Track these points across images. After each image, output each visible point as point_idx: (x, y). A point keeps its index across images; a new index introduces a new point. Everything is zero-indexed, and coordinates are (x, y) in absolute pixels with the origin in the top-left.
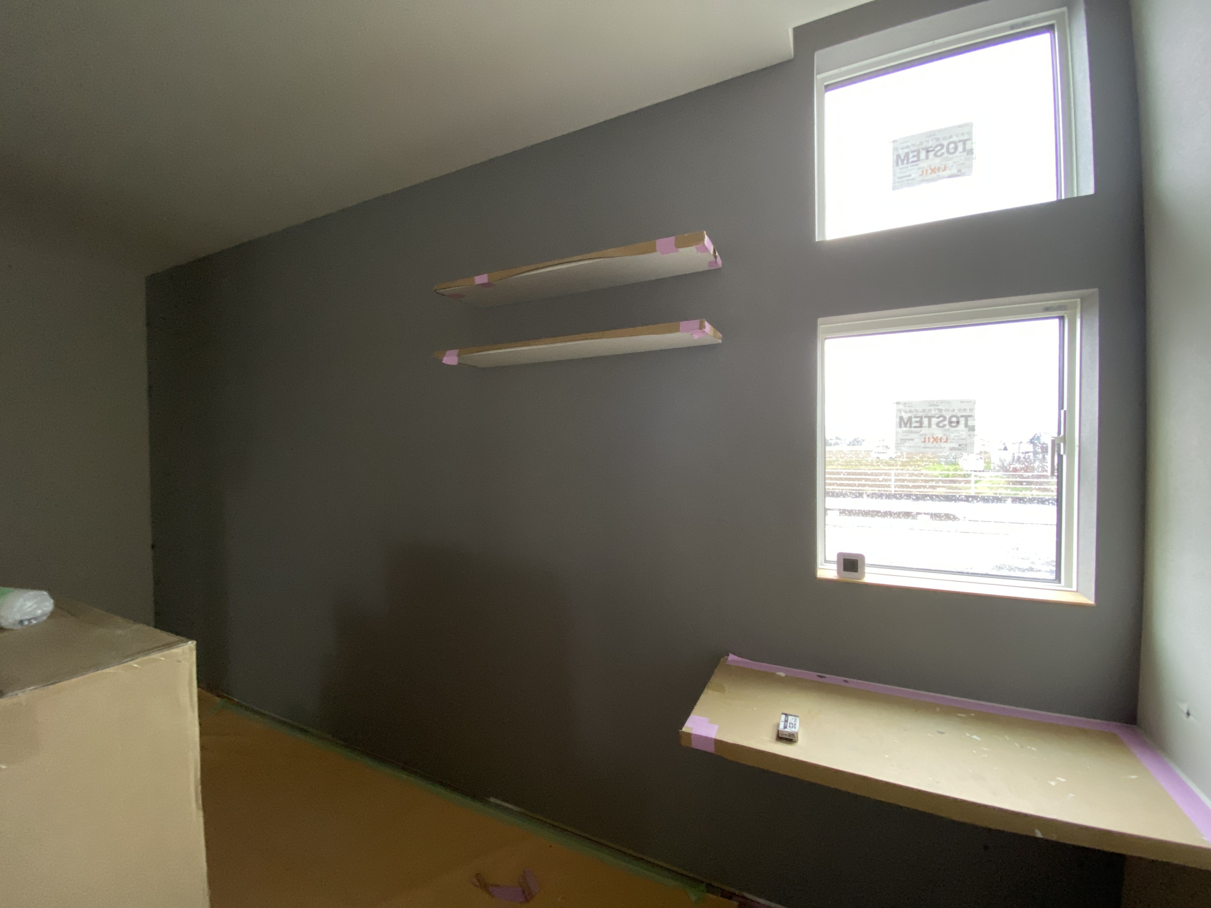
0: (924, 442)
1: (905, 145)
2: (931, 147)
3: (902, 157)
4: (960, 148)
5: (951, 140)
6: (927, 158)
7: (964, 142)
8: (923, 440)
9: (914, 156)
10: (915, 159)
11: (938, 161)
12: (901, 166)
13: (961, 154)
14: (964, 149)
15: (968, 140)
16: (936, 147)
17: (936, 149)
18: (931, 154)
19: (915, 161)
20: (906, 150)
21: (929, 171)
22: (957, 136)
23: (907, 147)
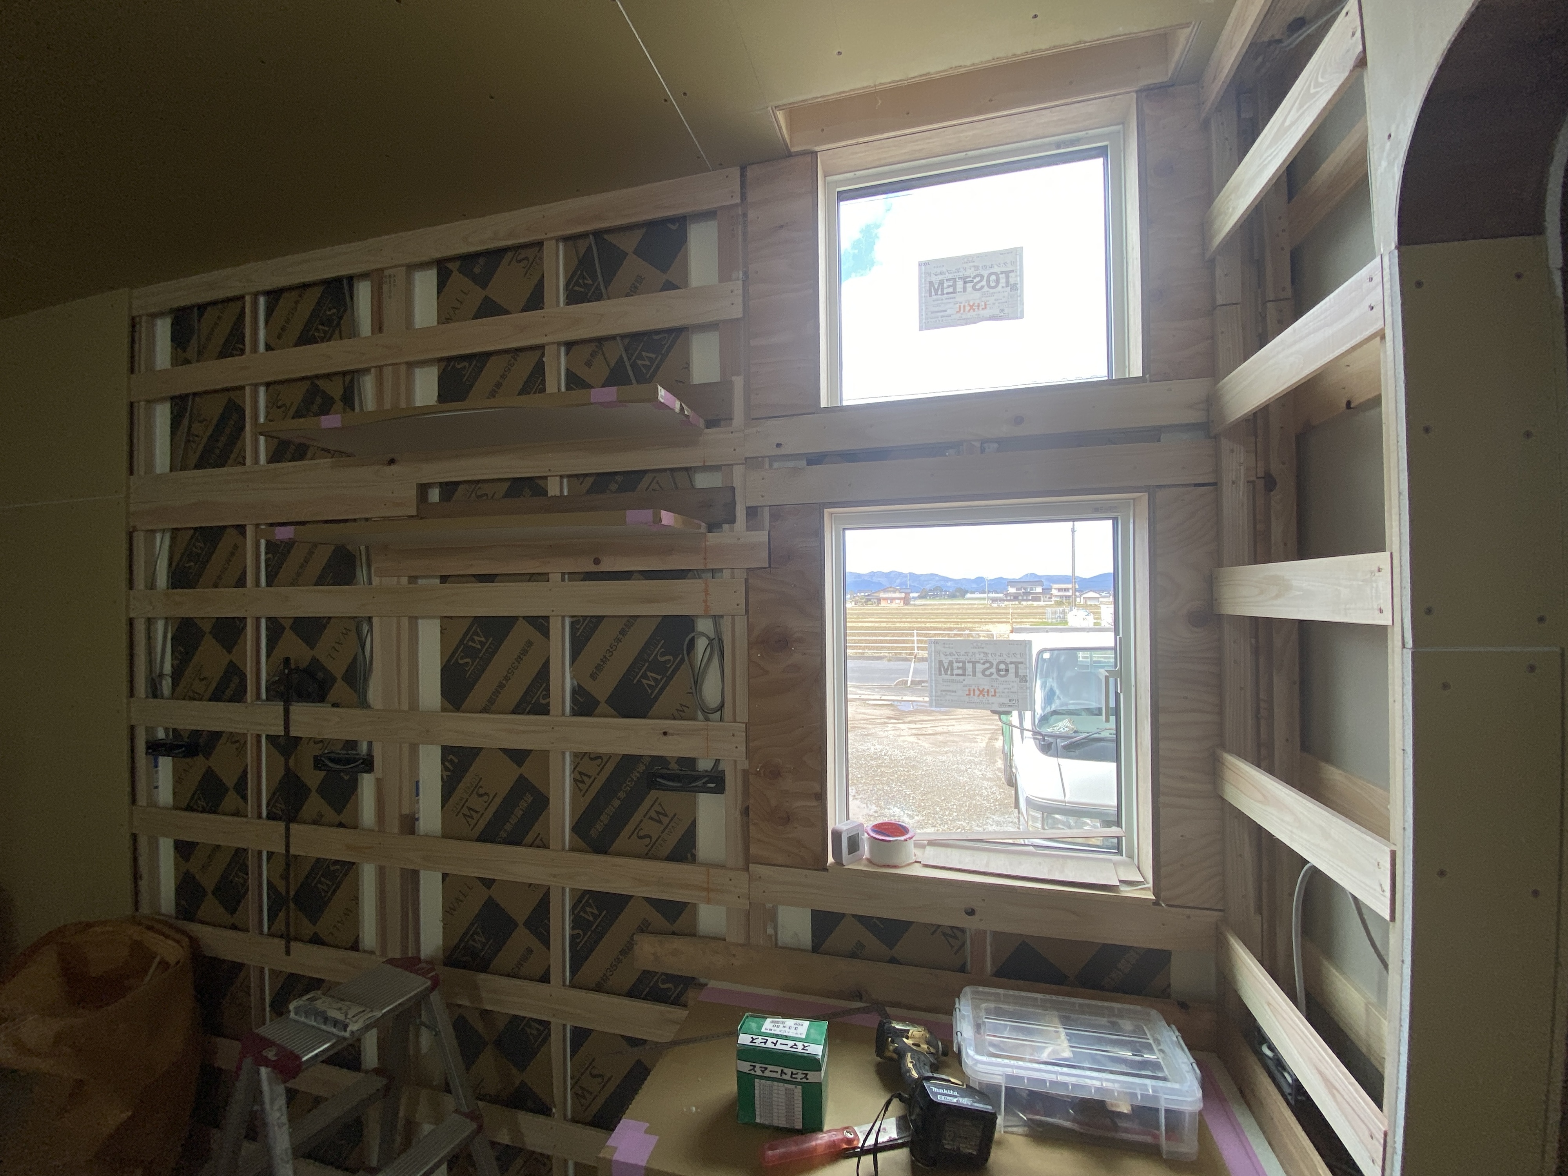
0: (969, 695)
1: (939, 270)
2: (970, 277)
3: (936, 286)
4: (1003, 281)
5: (992, 270)
6: (965, 289)
7: (1007, 274)
8: (968, 693)
9: (949, 286)
10: (951, 290)
11: (977, 295)
12: (935, 297)
13: (1004, 289)
14: (1007, 282)
15: (1012, 271)
16: (975, 277)
17: (975, 281)
18: (969, 286)
19: (951, 293)
20: (941, 277)
21: (968, 308)
22: (999, 265)
23: (941, 273)
